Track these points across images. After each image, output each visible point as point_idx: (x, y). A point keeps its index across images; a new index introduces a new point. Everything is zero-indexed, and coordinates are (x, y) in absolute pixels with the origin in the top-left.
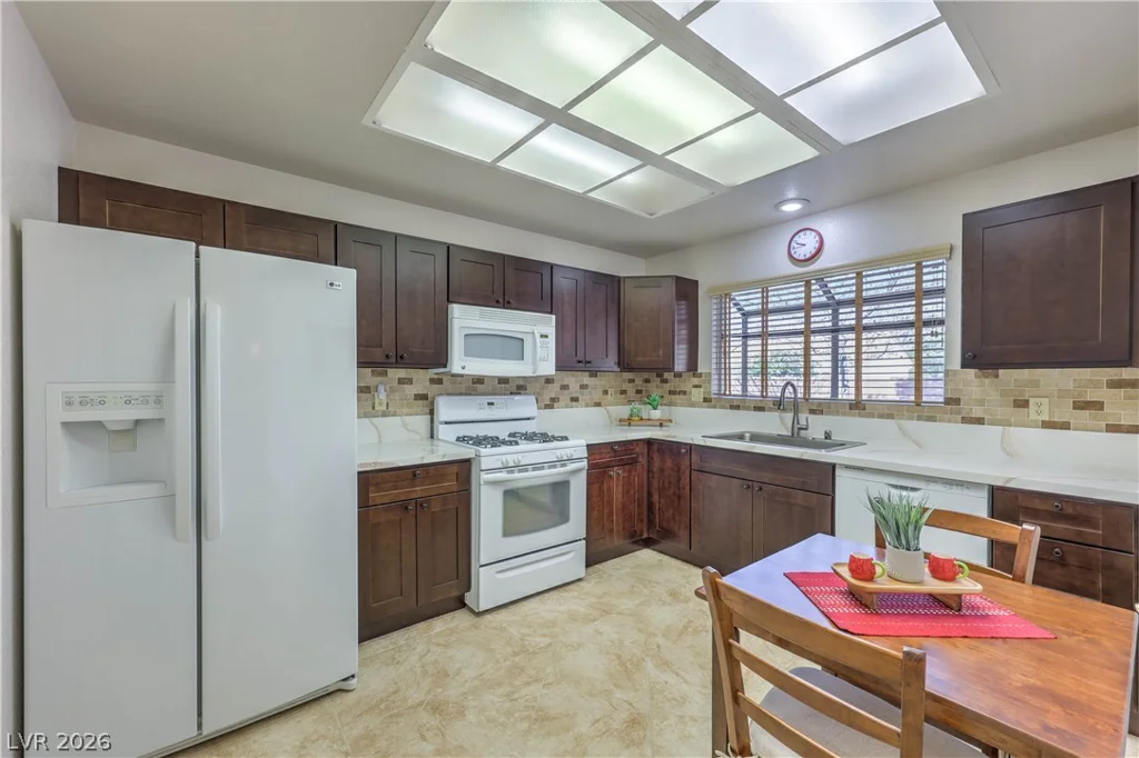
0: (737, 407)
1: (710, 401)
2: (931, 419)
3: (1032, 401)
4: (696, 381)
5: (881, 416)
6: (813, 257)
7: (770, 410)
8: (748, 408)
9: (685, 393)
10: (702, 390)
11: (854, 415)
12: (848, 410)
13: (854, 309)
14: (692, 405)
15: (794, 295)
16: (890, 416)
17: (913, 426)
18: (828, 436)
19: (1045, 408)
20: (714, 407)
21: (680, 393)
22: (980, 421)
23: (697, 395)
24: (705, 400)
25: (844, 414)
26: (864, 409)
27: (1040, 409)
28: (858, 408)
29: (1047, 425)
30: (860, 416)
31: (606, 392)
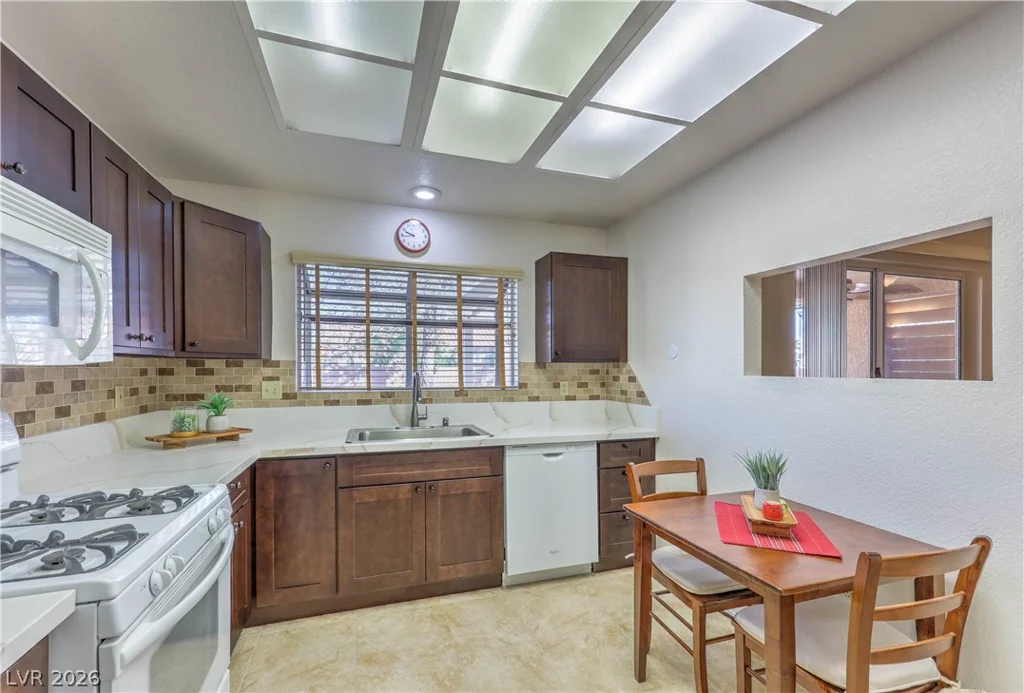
0: (336, 403)
1: (294, 396)
2: (512, 400)
3: (562, 383)
4: (268, 371)
5: (478, 401)
6: (419, 251)
7: (378, 402)
8: (350, 403)
9: (248, 388)
10: (281, 383)
11: (458, 402)
12: (453, 397)
13: (456, 307)
14: (264, 404)
15: (395, 283)
16: (485, 400)
17: (503, 406)
18: (445, 423)
19: (567, 388)
20: (302, 404)
21: (238, 389)
22: (537, 399)
23: (272, 390)
24: (286, 396)
25: (451, 401)
26: (466, 395)
27: (566, 388)
28: (461, 395)
29: (568, 398)
30: (464, 401)
31: (111, 394)
